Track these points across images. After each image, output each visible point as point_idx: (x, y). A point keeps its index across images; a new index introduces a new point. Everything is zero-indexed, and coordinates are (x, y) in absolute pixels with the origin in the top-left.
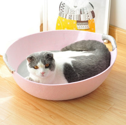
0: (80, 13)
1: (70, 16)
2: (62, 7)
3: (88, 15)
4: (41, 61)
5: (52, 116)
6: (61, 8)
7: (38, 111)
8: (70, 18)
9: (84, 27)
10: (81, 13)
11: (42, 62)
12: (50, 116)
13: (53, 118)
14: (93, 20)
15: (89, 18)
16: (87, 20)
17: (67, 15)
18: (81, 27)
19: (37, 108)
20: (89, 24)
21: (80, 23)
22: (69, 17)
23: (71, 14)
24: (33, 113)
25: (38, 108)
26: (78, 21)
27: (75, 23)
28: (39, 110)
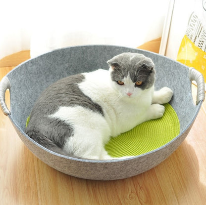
2: (192, 21)
4: (130, 75)
6: (191, 23)
8: (199, 45)
11: (131, 77)
17: (197, 38)
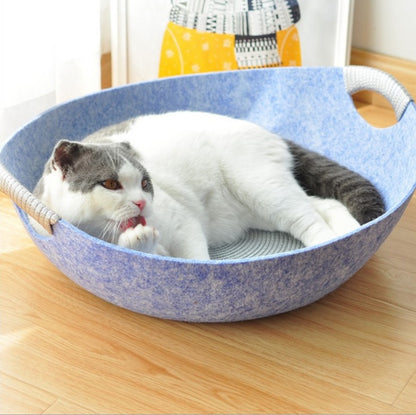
0: (247, 7)
1: (209, 21)
3: (275, 12)
5: (220, 390)
7: (160, 376)
8: (209, 27)
9: (264, 57)
10: (251, 8)
12: (215, 392)
13: (225, 402)
14: (295, 31)
15: (278, 22)
16: (271, 31)
17: (200, 15)
18: (249, 58)
19: (150, 364)
20: (280, 47)
21: (248, 44)
22: (208, 24)
23: (216, 12)
24: (141, 386)
25: (156, 363)
26: (238, 38)
27: (229, 43)
28: (163, 371)
